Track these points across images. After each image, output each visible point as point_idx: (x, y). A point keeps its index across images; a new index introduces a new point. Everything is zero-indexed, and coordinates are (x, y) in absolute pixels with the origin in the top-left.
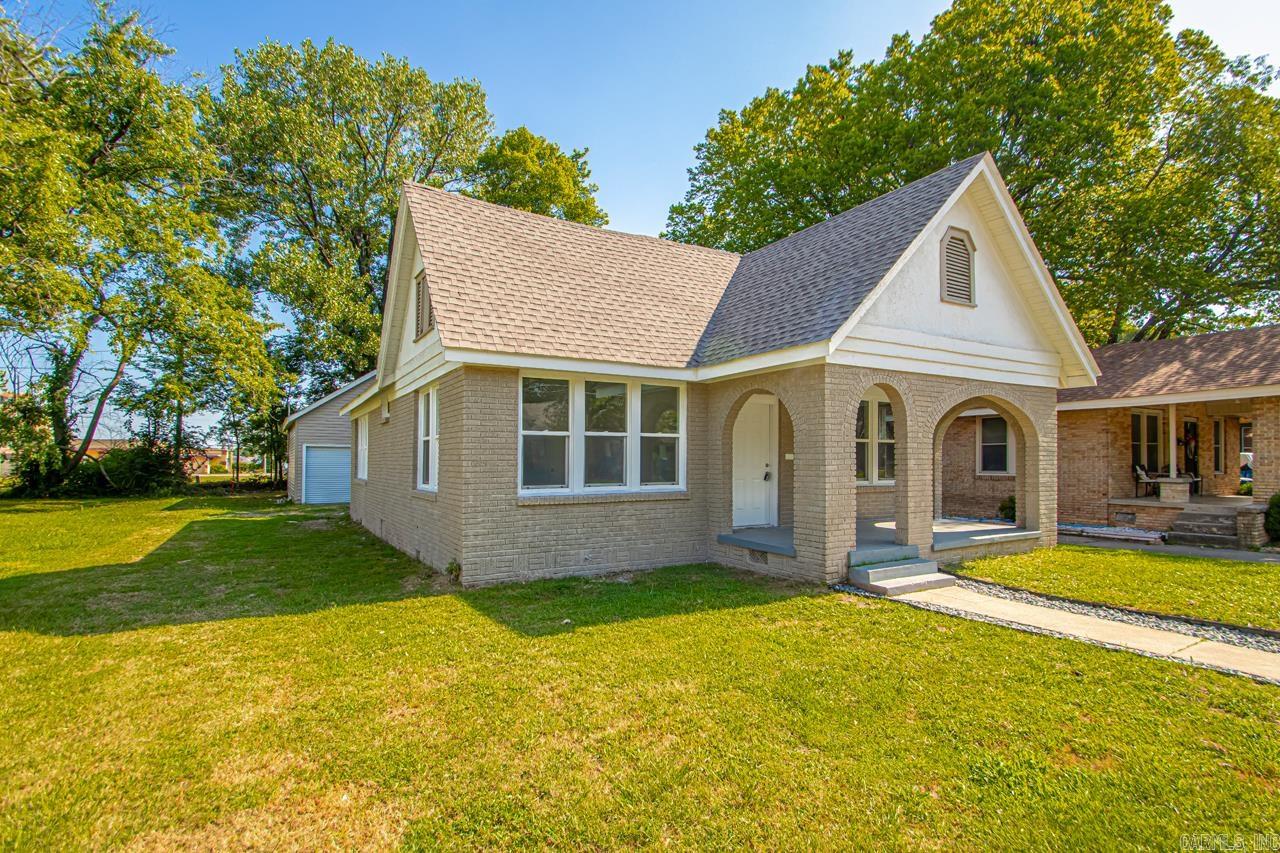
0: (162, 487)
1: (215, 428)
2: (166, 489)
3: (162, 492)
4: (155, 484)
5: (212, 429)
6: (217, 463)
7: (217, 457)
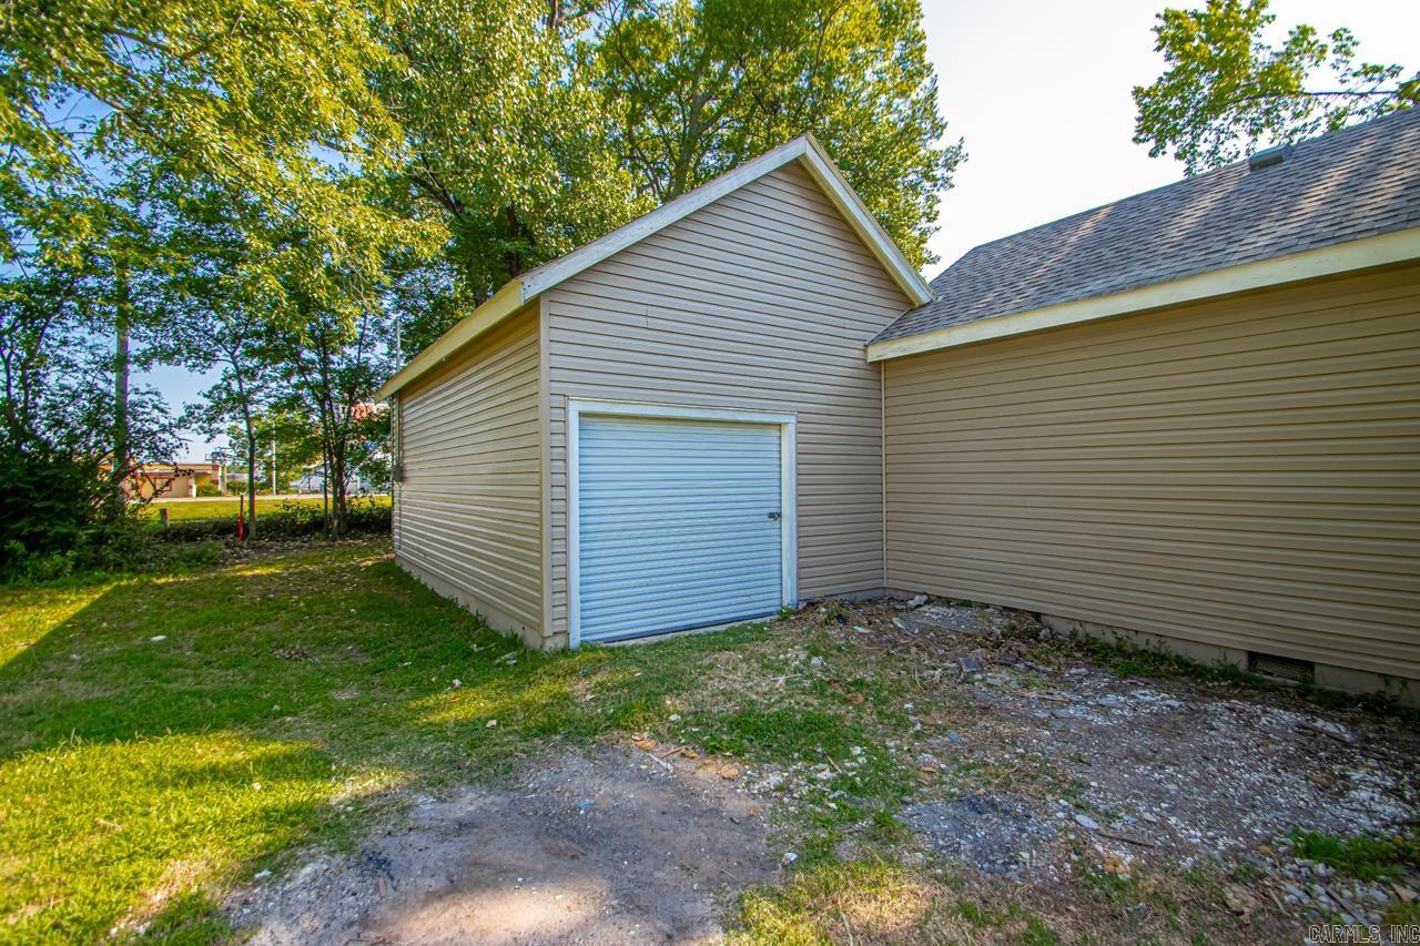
0: (45, 552)
1: (199, 407)
2: (57, 558)
3: (47, 565)
4: (19, 546)
5: (191, 411)
6: (205, 482)
7: (205, 474)
